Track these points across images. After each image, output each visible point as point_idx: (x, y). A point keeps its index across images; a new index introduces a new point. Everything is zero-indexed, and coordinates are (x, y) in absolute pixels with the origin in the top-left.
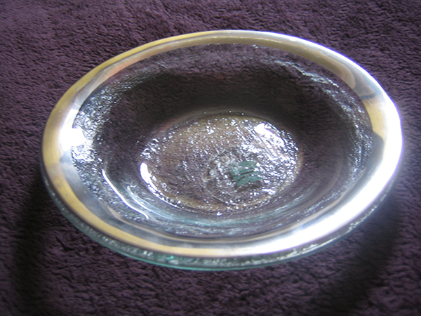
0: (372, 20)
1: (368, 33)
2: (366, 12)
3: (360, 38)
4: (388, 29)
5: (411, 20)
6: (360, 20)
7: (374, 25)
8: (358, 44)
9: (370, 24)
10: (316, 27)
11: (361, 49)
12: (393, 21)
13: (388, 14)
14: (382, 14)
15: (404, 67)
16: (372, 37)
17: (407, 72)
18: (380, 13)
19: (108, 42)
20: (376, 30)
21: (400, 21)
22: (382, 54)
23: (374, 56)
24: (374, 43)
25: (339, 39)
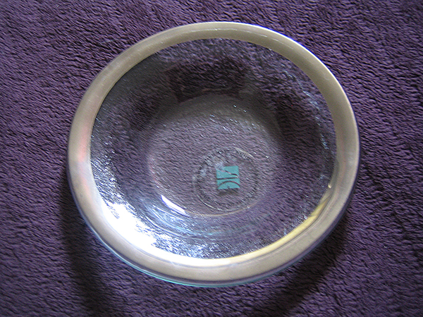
0: (340, 15)
1: (333, 29)
2: (335, 5)
3: (325, 33)
4: (352, 28)
5: (374, 21)
6: (329, 13)
7: (340, 21)
8: (322, 39)
9: (336, 20)
10: (286, 16)
11: (324, 46)
12: (358, 18)
13: (355, 10)
14: (350, 8)
15: (358, 78)
16: (336, 34)
17: (360, 83)
18: (348, 6)
19: (88, 31)
20: (342, 26)
21: (365, 19)
22: (343, 57)
23: (334, 57)
24: (337, 42)
25: (305, 32)
